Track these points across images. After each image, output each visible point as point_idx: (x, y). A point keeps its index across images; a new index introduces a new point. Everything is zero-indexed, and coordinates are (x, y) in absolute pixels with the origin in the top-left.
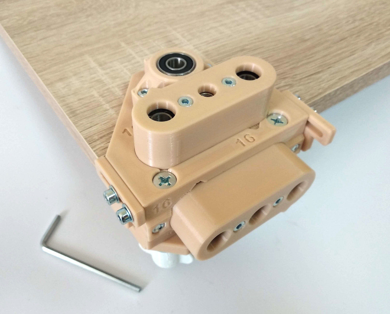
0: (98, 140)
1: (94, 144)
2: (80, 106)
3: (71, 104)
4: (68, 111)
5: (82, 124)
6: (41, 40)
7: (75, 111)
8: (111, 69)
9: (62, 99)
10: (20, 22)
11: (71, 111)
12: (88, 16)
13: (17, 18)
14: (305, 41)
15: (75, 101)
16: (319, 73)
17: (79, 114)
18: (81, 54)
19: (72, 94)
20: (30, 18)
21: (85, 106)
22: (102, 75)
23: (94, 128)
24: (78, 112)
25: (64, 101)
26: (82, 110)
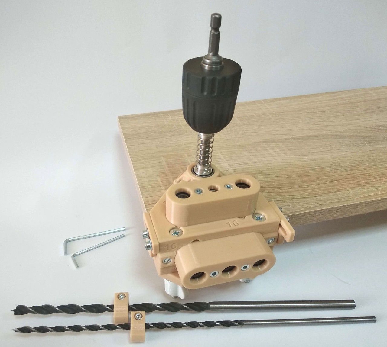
0: (151, 204)
1: (148, 206)
2: (148, 185)
3: (144, 182)
4: (141, 185)
5: (146, 194)
6: (141, 144)
7: (145, 186)
8: (174, 168)
9: (140, 179)
10: (133, 132)
11: (142, 186)
12: (172, 135)
13: (132, 129)
14: (307, 176)
15: (147, 181)
16: (307, 198)
17: (146, 188)
18: (160, 157)
19: (147, 177)
20: (139, 131)
21: (151, 185)
22: (167, 170)
23: (151, 198)
24: (146, 187)
25: (141, 180)
26: (149, 187)
